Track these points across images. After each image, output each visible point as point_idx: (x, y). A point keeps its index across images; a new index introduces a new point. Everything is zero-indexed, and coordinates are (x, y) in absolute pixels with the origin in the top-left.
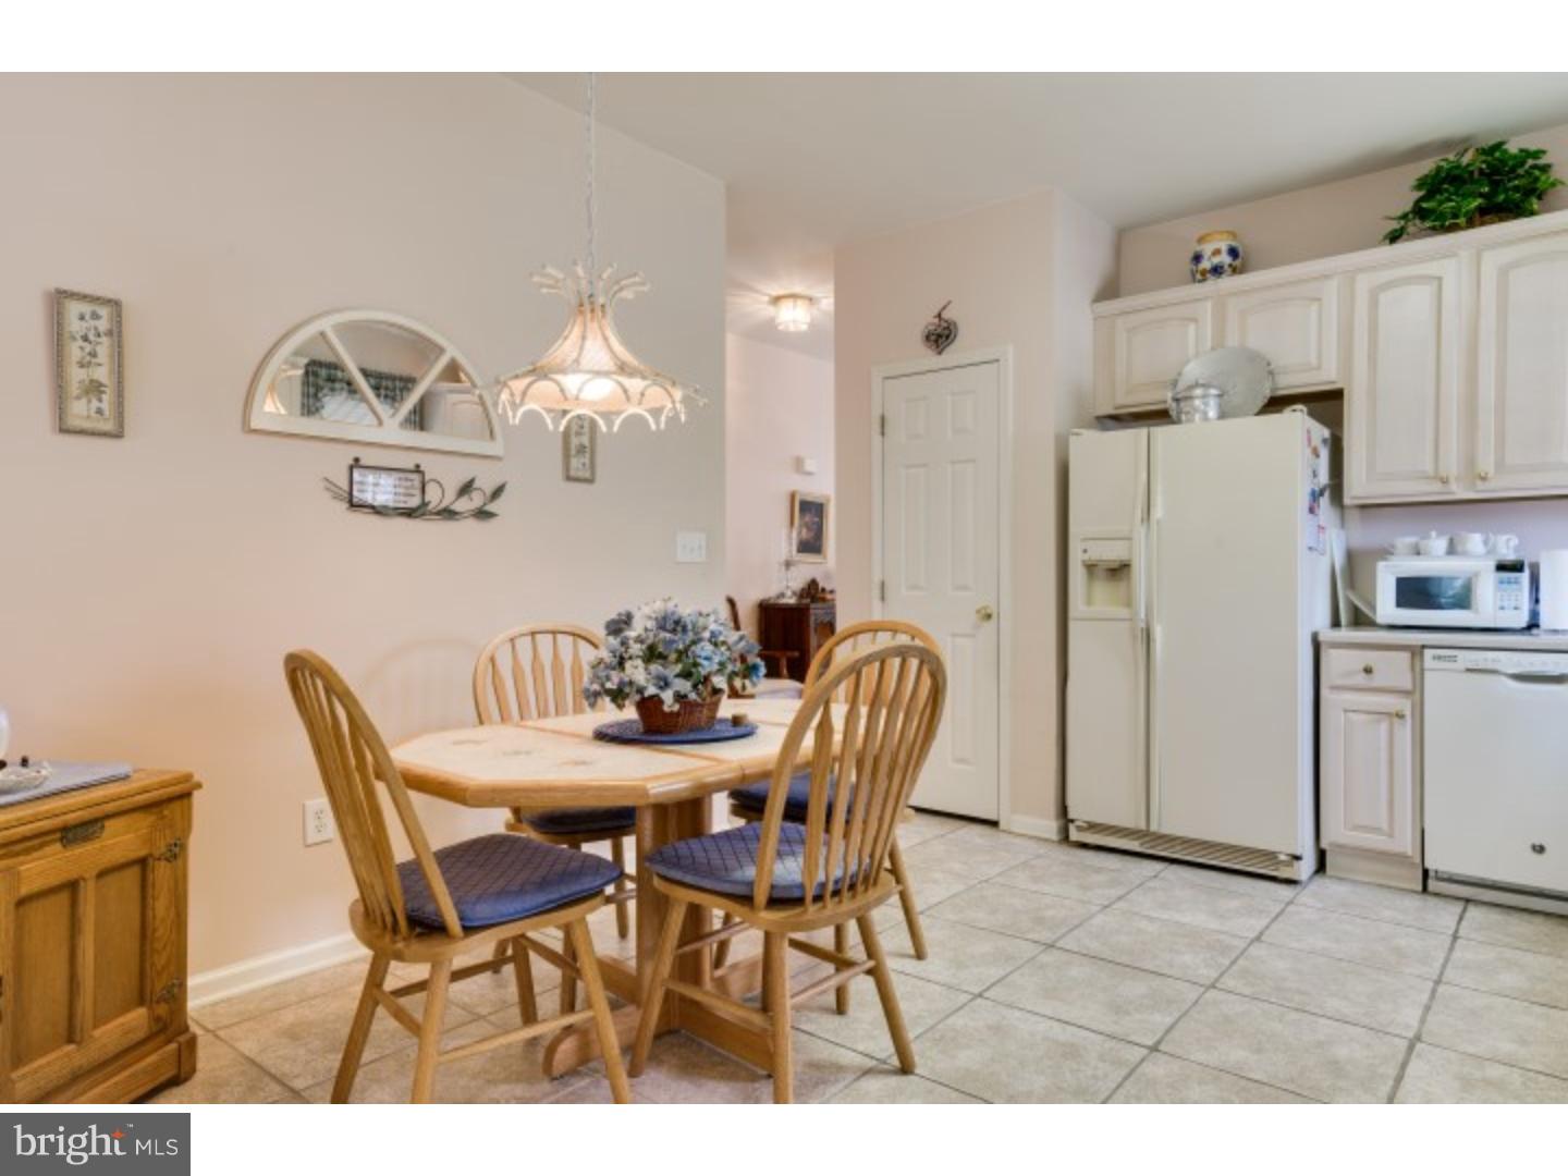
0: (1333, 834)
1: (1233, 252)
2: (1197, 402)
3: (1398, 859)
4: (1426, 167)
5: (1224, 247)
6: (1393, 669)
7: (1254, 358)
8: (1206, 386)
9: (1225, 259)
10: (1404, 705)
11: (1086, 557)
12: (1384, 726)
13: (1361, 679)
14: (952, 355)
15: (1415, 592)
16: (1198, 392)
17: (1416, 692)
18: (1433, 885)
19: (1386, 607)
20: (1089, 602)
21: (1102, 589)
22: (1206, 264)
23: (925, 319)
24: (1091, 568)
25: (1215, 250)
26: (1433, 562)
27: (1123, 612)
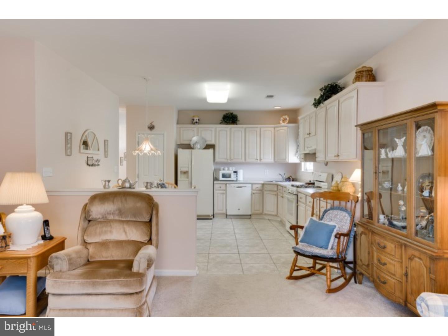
0: (216, 211)
1: (199, 120)
2: (197, 146)
3: (223, 214)
4: (224, 113)
5: (197, 119)
6: (223, 187)
7: (203, 138)
8: (198, 143)
9: (198, 121)
10: (224, 192)
11: (181, 170)
12: (222, 195)
13: (219, 189)
14: (153, 131)
15: (224, 176)
16: (197, 144)
17: (226, 190)
18: (227, 217)
19: (221, 178)
20: (181, 177)
21: (183, 176)
22: (195, 121)
23: (148, 124)
24: (181, 172)
25: (196, 119)
26: (226, 172)
27: (187, 180)
